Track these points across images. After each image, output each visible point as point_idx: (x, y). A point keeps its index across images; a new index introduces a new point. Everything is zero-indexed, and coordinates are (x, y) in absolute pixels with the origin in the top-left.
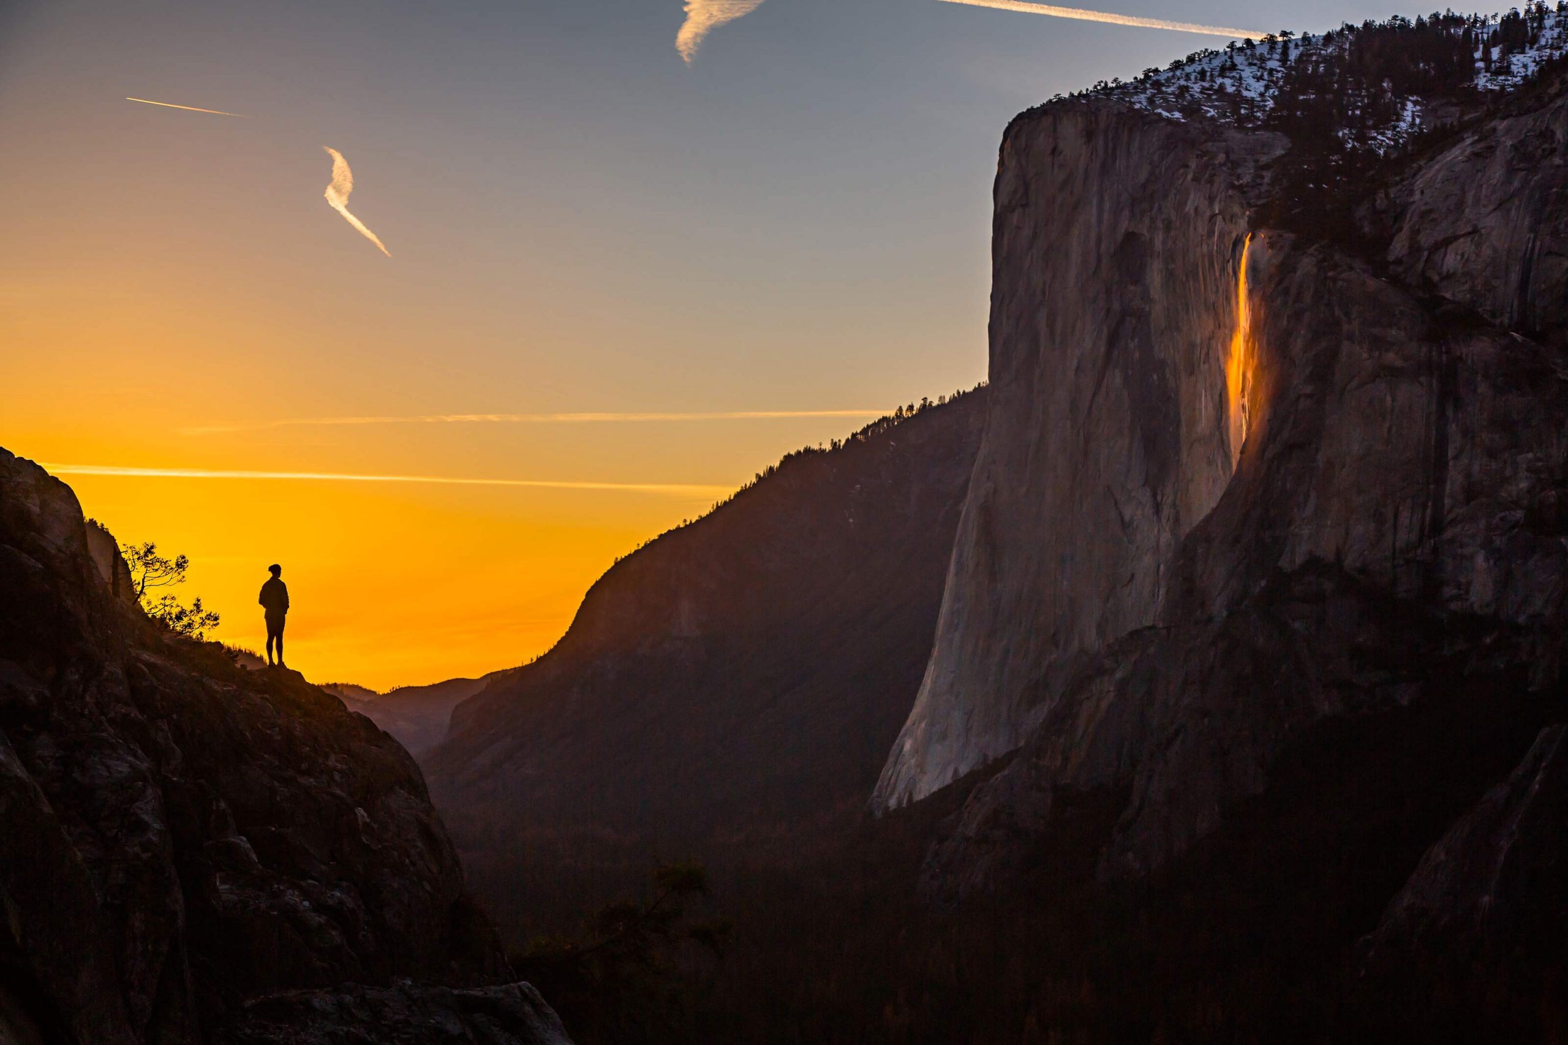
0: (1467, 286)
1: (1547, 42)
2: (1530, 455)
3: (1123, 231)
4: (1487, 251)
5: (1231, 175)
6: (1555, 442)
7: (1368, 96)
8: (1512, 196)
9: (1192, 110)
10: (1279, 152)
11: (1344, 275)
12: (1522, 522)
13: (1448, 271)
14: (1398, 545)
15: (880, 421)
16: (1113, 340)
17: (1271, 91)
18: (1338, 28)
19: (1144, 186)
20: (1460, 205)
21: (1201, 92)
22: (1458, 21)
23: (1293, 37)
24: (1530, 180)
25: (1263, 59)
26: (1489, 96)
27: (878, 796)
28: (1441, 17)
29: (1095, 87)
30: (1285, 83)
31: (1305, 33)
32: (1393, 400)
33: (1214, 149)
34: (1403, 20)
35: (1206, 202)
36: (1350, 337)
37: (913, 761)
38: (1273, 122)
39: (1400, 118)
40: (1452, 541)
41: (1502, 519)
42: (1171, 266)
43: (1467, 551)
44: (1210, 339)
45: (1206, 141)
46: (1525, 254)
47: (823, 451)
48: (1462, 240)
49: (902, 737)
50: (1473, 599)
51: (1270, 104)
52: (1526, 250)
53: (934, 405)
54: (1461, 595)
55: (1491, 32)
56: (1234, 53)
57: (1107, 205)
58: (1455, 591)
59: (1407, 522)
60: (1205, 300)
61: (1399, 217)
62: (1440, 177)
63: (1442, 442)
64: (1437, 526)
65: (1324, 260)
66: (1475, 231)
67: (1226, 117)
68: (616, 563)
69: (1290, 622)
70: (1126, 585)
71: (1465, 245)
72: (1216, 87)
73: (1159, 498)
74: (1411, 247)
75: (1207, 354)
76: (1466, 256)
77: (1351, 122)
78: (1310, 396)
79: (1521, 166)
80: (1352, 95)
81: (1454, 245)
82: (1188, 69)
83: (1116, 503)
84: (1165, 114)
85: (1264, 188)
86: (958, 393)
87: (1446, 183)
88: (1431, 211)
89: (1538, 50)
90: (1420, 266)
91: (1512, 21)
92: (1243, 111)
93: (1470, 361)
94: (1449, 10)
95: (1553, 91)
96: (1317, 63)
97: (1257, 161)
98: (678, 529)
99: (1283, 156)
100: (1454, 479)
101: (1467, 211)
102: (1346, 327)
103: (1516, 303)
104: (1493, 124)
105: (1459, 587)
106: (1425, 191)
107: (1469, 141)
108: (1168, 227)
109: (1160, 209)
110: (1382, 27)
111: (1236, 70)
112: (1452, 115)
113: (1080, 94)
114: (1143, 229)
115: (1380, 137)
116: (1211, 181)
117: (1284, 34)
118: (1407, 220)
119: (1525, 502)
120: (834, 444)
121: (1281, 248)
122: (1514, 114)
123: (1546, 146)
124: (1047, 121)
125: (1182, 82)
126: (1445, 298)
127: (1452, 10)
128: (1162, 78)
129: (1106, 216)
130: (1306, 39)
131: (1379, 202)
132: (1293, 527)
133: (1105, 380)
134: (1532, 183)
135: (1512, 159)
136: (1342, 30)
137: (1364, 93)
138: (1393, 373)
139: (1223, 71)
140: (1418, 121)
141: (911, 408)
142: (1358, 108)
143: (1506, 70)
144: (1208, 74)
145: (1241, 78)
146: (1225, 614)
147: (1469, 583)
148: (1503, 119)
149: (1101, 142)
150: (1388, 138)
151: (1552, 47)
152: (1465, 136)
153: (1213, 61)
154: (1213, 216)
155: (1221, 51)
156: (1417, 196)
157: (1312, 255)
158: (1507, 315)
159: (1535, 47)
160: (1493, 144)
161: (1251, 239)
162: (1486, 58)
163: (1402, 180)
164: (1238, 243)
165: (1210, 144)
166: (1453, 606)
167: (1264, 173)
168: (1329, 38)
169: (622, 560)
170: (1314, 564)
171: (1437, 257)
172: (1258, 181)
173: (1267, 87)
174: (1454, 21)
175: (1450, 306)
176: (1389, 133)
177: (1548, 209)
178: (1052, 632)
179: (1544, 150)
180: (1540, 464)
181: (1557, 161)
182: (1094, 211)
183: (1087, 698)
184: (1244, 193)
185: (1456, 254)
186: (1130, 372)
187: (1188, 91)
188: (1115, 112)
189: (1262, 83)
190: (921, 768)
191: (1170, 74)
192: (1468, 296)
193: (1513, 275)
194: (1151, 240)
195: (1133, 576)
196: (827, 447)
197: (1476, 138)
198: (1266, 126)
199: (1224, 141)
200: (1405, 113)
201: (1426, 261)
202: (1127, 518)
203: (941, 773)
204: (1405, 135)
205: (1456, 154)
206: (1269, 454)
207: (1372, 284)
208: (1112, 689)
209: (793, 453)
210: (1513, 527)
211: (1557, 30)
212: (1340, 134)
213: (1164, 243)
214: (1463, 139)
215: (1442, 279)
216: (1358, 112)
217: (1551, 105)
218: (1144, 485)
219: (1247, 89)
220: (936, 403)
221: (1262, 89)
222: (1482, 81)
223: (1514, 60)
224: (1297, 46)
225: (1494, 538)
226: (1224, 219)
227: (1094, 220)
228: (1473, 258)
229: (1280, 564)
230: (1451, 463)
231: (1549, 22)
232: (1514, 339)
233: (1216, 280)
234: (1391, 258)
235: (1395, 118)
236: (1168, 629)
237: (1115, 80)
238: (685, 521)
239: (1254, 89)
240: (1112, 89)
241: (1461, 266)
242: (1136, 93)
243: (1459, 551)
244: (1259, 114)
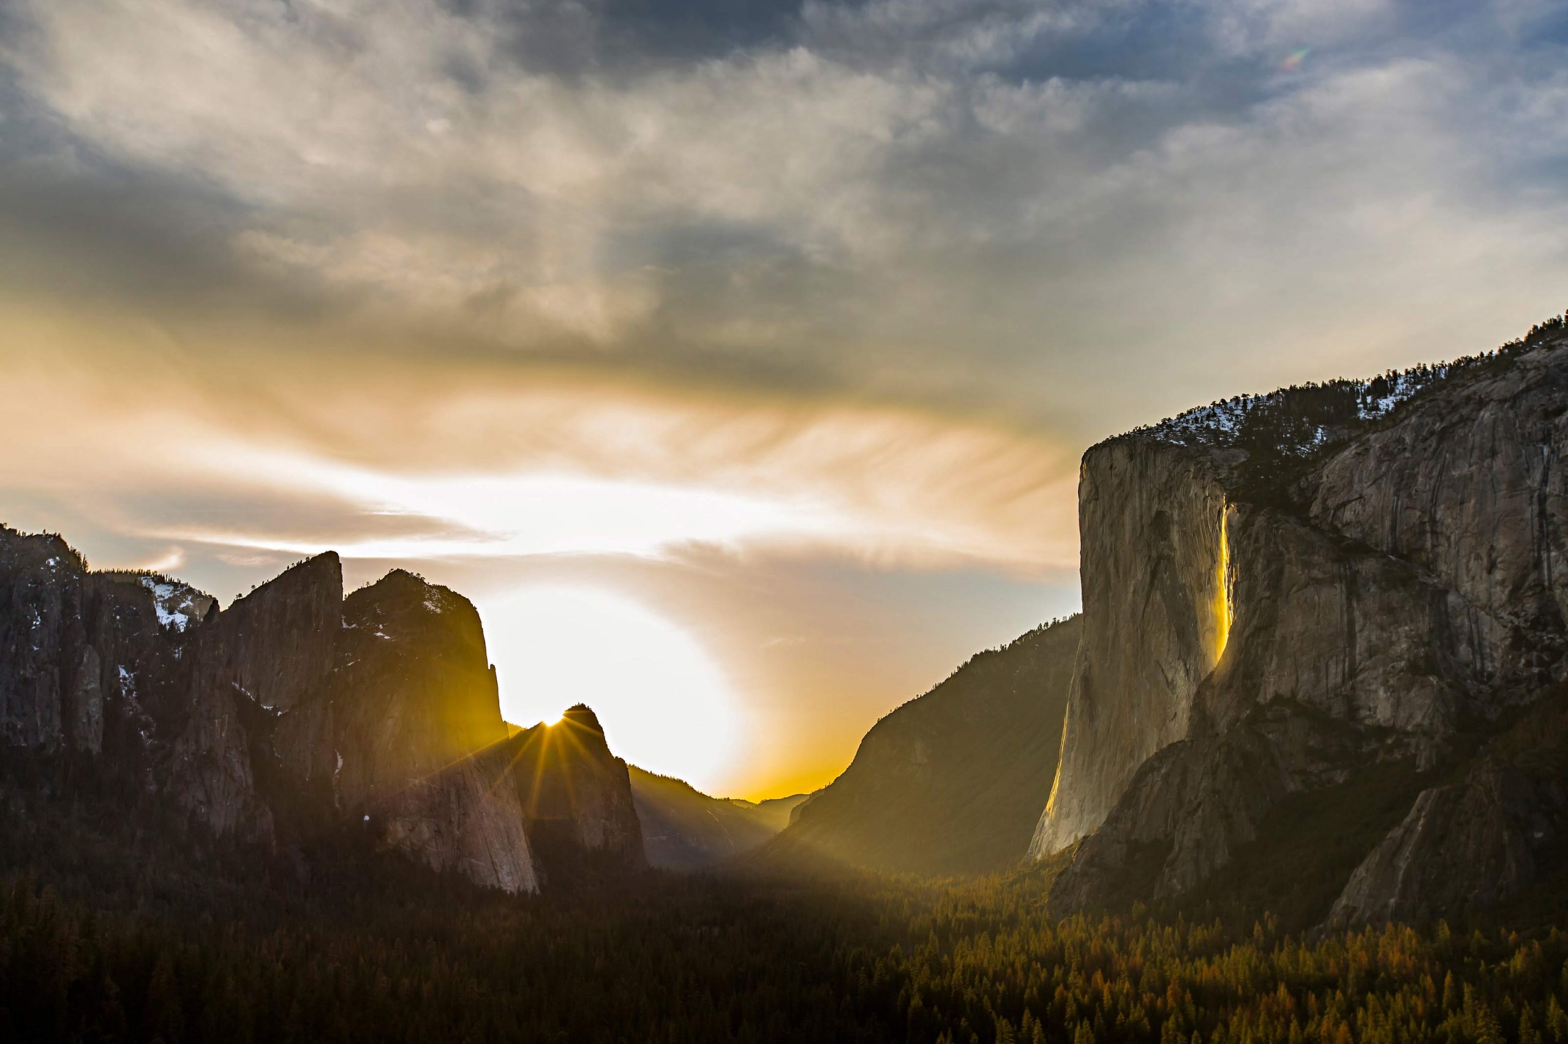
0: (1359, 530)
1: (1400, 391)
2: (1407, 628)
3: (1155, 510)
4: (1369, 509)
5: (1214, 473)
6: (1421, 619)
7: (1294, 427)
8: (1381, 477)
9: (1190, 439)
10: (1243, 460)
11: (1283, 526)
12: (1405, 668)
13: (1347, 521)
14: (1329, 685)
15: (1028, 632)
16: (1154, 574)
17: (1237, 427)
18: (1276, 390)
19: (1166, 483)
20: (1351, 483)
21: (1196, 430)
22: (1347, 383)
23: (1250, 397)
24: (1392, 467)
25: (1231, 409)
26: (1367, 423)
27: (1031, 853)
28: (1336, 382)
29: (1134, 430)
30: (1246, 422)
31: (1256, 394)
32: (1319, 598)
33: (1204, 460)
34: (1313, 384)
35: (1201, 490)
36: (1290, 562)
37: (1050, 831)
38: (1239, 443)
39: (1314, 437)
40: (1362, 682)
41: (1393, 667)
42: (1185, 529)
43: (1373, 687)
44: (1210, 569)
45: (1199, 456)
46: (1393, 509)
47: (996, 652)
48: (1353, 503)
49: (1043, 817)
50: (1379, 717)
51: (1237, 434)
52: (1393, 507)
53: (1060, 622)
54: (1371, 715)
55: (1366, 387)
56: (1215, 408)
57: (1145, 496)
58: (1368, 713)
59: (1334, 671)
60: (1205, 547)
61: (1316, 490)
62: (1337, 467)
63: (1351, 623)
64: (1353, 673)
65: (1271, 518)
66: (1361, 497)
67: (1211, 442)
68: (878, 722)
69: (1266, 734)
70: (1172, 720)
71: (1356, 506)
72: (1205, 426)
73: (1188, 666)
74: (1323, 508)
75: (1209, 579)
76: (1357, 512)
77: (1285, 441)
78: (1269, 598)
79: (1386, 458)
80: (1285, 426)
81: (1348, 507)
82: (1187, 417)
83: (1162, 671)
84: (1175, 442)
85: (1234, 480)
86: (1075, 614)
87: (1341, 471)
88: (1334, 487)
89: (1395, 396)
90: (1330, 519)
91: (1378, 381)
92: (1221, 439)
93: (1364, 573)
94: (1340, 377)
95: (1402, 416)
96: (1264, 410)
97: (1230, 465)
98: (914, 700)
99: (1244, 462)
100: (1361, 645)
101: (1355, 486)
102: (1287, 557)
103: (1390, 538)
104: (1367, 436)
105: (1370, 710)
106: (1330, 476)
107: (1354, 447)
108: (1181, 507)
109: (1175, 496)
110: (1302, 389)
111: (1216, 416)
112: (1344, 434)
113: (1124, 435)
114: (1166, 508)
115: (1302, 448)
116: (1203, 478)
117: (1244, 395)
118: (1320, 493)
119: (1406, 656)
120: (1002, 647)
121: (1244, 512)
122: (1380, 430)
123: (1400, 447)
124: (1106, 451)
125: (1185, 425)
126: (1346, 537)
127: (1342, 377)
128: (1173, 423)
129: (1144, 502)
130: (1257, 397)
131: (1302, 483)
132: (1264, 677)
133: (1151, 599)
134: (1393, 468)
135: (1380, 455)
136: (1278, 391)
137: (1292, 425)
138: (1317, 582)
139: (1208, 417)
140: (1325, 439)
141: (1047, 624)
142: (1289, 433)
143: (1376, 408)
144: (1200, 419)
145: (1219, 421)
146: (1226, 731)
147: (1376, 708)
148: (1374, 433)
149: (1138, 460)
150: (1307, 449)
151: (1403, 394)
152: (1352, 444)
153: (1202, 412)
154: (1205, 498)
155: (1208, 407)
156: (1325, 479)
157: (1263, 515)
158: (1385, 545)
159: (1393, 395)
160: (1368, 447)
161: (1227, 509)
162: (1364, 402)
163: (1315, 470)
164: (1220, 512)
165: (1201, 457)
166: (1367, 722)
167: (1234, 472)
168: (1270, 396)
169: (882, 719)
170: (1278, 698)
171: (1339, 514)
172: (1231, 476)
173: (1235, 425)
174: (1342, 383)
175: (1350, 541)
176: (1308, 446)
177: (1404, 482)
178: (1129, 750)
179: (1399, 449)
180: (1413, 633)
181: (1407, 454)
182: (1137, 499)
183: (1145, 786)
184: (1222, 483)
185: (1351, 511)
186: (1166, 592)
187: (1188, 429)
188: (1145, 443)
189: (1232, 423)
190: (1055, 834)
191: (1177, 421)
192: (1360, 535)
193: (1386, 521)
194: (1172, 514)
195: (1176, 713)
196: (999, 649)
197: (1358, 444)
198: (1235, 446)
199: (1211, 455)
200: (1317, 435)
201: (1333, 516)
202: (1170, 679)
203: (1067, 838)
204: (1318, 447)
205: (1347, 454)
206: (1246, 633)
207: (1302, 530)
208: (1159, 779)
209: (978, 653)
210: (1401, 671)
211: (1405, 385)
212: (1279, 448)
213: (1179, 516)
214: (1350, 446)
215: (1343, 526)
216: (1288, 435)
217: (1401, 424)
218: (1178, 659)
219: (1223, 427)
220: (1061, 621)
221: (1232, 426)
222: (1362, 415)
223: (1381, 402)
224: (1252, 401)
225: (1389, 679)
226: (1211, 499)
227: (1137, 505)
228: (1361, 512)
229: (1258, 700)
230: (1358, 635)
231: (1400, 381)
232: (1390, 560)
233: (1210, 535)
234: (1312, 515)
235: (1311, 437)
236: (1192, 741)
237: (1145, 426)
238: (917, 696)
239: (1227, 426)
240: (1143, 430)
241: (1354, 517)
242: (1158, 432)
243: (1368, 688)
244: (1230, 440)
